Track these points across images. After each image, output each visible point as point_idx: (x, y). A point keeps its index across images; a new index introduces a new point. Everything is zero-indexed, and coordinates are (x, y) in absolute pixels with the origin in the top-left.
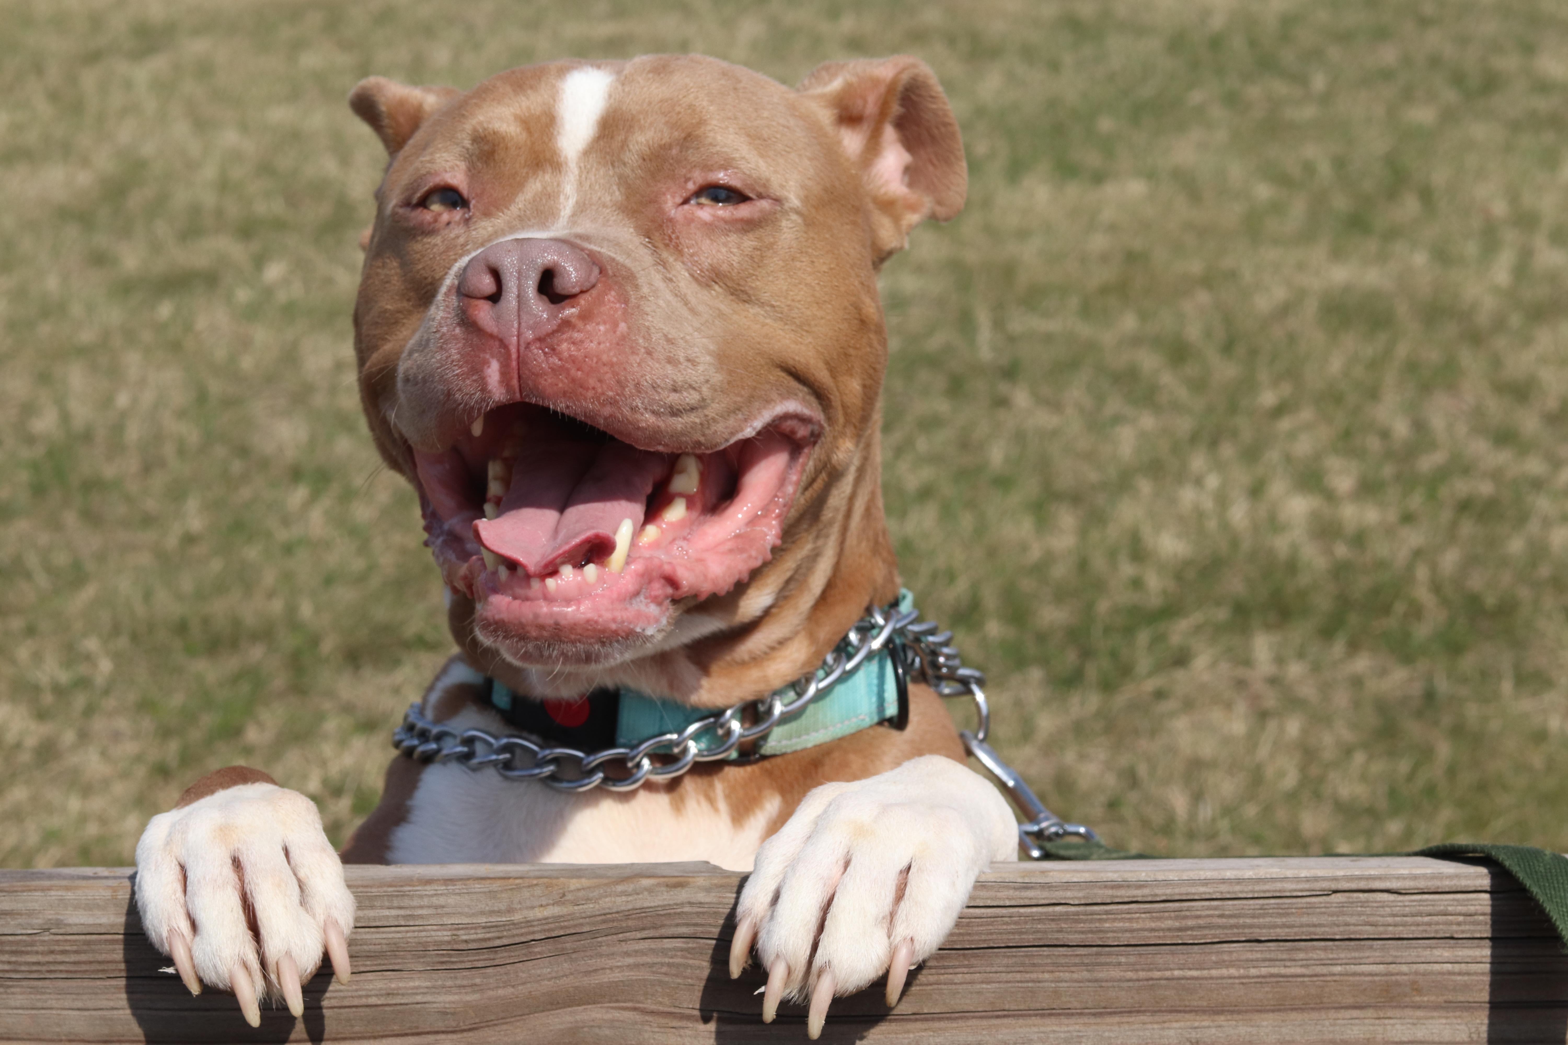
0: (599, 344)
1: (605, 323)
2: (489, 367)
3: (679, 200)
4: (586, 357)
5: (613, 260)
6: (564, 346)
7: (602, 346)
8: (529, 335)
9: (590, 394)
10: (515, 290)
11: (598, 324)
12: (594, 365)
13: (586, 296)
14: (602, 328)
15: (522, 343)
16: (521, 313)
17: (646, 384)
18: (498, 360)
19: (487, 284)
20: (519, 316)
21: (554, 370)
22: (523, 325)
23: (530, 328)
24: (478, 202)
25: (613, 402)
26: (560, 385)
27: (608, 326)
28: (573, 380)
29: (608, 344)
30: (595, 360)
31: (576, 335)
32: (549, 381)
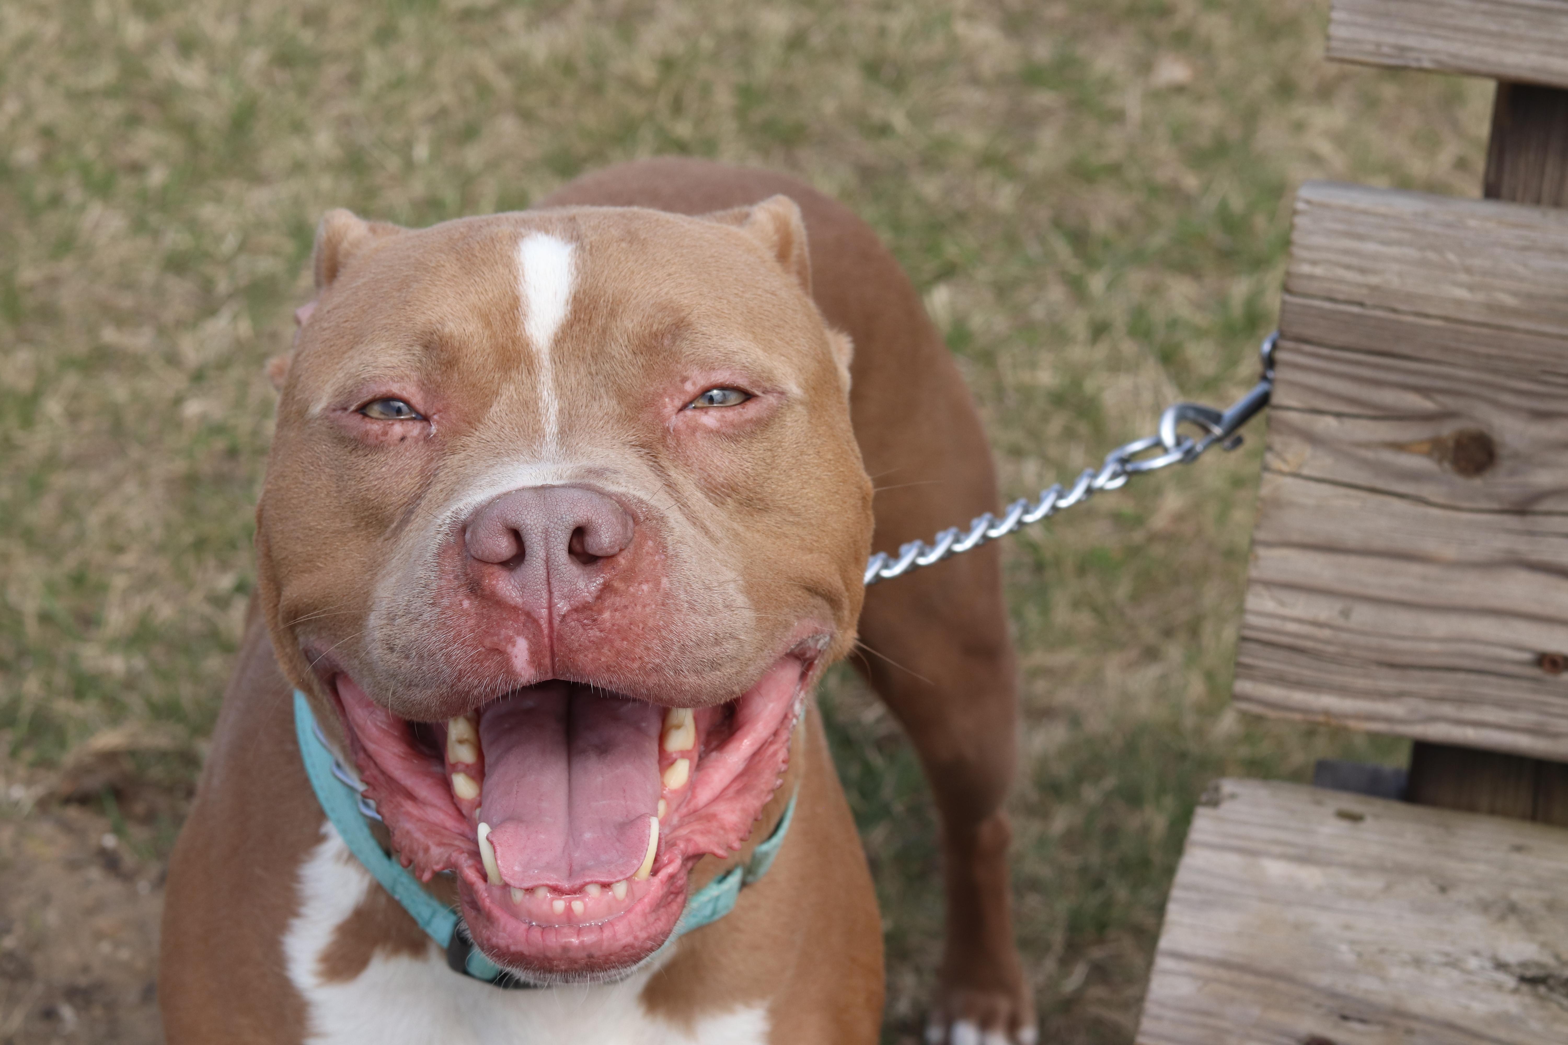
0: (644, 606)
1: (647, 581)
2: (514, 646)
3: (678, 403)
4: (631, 624)
5: (641, 501)
6: (607, 615)
7: (648, 610)
8: (563, 606)
9: (636, 665)
10: (542, 554)
11: (640, 584)
12: (640, 632)
13: (624, 553)
14: (645, 587)
15: (555, 615)
16: (552, 581)
17: (691, 643)
18: (527, 638)
19: (504, 546)
20: (549, 584)
21: (598, 645)
22: (556, 594)
23: (564, 597)
24: (441, 417)
25: (657, 669)
26: (603, 659)
27: (651, 585)
28: (618, 653)
29: (653, 606)
30: (641, 626)
31: (618, 601)
32: (590, 656)
